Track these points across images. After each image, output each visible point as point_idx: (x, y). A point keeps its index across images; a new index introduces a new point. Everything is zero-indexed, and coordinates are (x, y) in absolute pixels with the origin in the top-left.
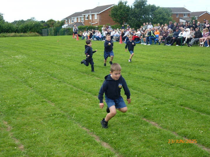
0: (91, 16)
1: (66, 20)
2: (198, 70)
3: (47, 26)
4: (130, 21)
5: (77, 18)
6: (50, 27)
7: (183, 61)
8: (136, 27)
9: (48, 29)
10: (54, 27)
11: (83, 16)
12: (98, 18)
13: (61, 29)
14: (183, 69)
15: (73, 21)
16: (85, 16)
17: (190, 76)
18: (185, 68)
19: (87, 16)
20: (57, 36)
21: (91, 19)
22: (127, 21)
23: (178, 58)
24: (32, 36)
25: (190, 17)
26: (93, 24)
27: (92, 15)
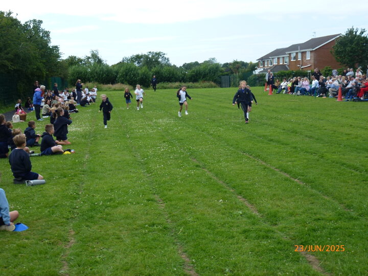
0: (300, 55)
1: (261, 62)
3: (229, 72)
5: (278, 58)
6: (234, 73)
9: (231, 76)
10: (240, 73)
11: (288, 55)
12: (313, 58)
13: (250, 77)
15: (271, 64)
16: (290, 54)
19: (295, 54)
21: (300, 59)
24: (205, 88)
26: (303, 67)
27: (303, 53)
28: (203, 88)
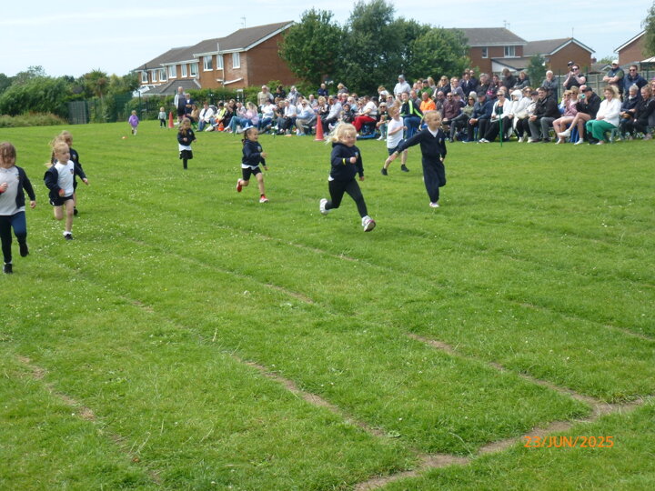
0: (220, 60)
1: (144, 74)
2: (553, 207)
3: (83, 93)
4: (341, 70)
5: (179, 66)
6: (94, 95)
7: (508, 185)
8: (362, 89)
9: (88, 102)
10: (108, 96)
11: (198, 60)
12: (245, 66)
13: (130, 102)
14: (511, 205)
15: (164, 77)
16: (201, 58)
17: (532, 224)
18: (516, 204)
19: (210, 58)
20: (117, 124)
21: (220, 68)
22: (332, 73)
23: (495, 177)
24: (38, 125)
25: (523, 59)
26: (227, 83)
27: (225, 56)
28: (33, 125)
